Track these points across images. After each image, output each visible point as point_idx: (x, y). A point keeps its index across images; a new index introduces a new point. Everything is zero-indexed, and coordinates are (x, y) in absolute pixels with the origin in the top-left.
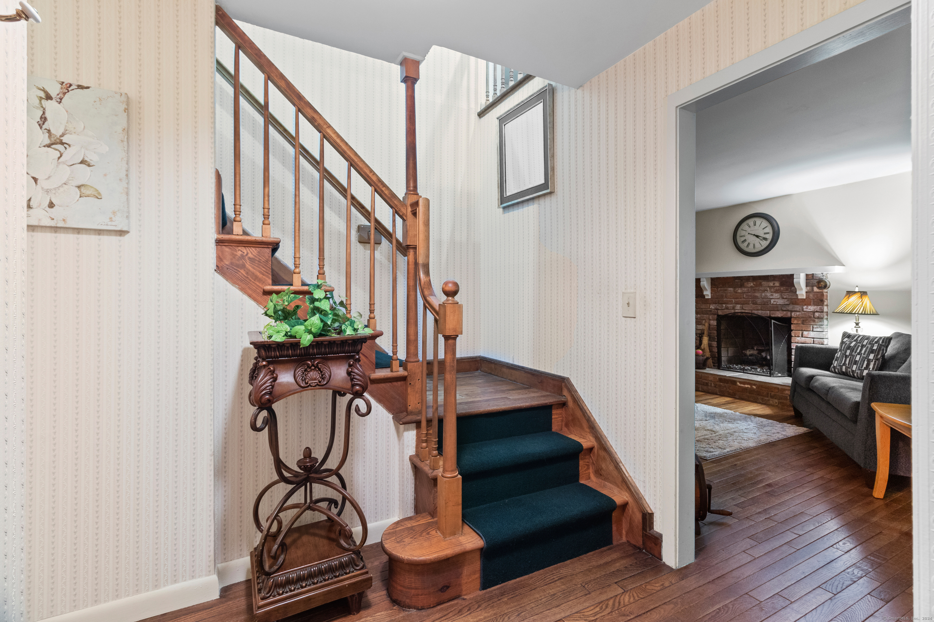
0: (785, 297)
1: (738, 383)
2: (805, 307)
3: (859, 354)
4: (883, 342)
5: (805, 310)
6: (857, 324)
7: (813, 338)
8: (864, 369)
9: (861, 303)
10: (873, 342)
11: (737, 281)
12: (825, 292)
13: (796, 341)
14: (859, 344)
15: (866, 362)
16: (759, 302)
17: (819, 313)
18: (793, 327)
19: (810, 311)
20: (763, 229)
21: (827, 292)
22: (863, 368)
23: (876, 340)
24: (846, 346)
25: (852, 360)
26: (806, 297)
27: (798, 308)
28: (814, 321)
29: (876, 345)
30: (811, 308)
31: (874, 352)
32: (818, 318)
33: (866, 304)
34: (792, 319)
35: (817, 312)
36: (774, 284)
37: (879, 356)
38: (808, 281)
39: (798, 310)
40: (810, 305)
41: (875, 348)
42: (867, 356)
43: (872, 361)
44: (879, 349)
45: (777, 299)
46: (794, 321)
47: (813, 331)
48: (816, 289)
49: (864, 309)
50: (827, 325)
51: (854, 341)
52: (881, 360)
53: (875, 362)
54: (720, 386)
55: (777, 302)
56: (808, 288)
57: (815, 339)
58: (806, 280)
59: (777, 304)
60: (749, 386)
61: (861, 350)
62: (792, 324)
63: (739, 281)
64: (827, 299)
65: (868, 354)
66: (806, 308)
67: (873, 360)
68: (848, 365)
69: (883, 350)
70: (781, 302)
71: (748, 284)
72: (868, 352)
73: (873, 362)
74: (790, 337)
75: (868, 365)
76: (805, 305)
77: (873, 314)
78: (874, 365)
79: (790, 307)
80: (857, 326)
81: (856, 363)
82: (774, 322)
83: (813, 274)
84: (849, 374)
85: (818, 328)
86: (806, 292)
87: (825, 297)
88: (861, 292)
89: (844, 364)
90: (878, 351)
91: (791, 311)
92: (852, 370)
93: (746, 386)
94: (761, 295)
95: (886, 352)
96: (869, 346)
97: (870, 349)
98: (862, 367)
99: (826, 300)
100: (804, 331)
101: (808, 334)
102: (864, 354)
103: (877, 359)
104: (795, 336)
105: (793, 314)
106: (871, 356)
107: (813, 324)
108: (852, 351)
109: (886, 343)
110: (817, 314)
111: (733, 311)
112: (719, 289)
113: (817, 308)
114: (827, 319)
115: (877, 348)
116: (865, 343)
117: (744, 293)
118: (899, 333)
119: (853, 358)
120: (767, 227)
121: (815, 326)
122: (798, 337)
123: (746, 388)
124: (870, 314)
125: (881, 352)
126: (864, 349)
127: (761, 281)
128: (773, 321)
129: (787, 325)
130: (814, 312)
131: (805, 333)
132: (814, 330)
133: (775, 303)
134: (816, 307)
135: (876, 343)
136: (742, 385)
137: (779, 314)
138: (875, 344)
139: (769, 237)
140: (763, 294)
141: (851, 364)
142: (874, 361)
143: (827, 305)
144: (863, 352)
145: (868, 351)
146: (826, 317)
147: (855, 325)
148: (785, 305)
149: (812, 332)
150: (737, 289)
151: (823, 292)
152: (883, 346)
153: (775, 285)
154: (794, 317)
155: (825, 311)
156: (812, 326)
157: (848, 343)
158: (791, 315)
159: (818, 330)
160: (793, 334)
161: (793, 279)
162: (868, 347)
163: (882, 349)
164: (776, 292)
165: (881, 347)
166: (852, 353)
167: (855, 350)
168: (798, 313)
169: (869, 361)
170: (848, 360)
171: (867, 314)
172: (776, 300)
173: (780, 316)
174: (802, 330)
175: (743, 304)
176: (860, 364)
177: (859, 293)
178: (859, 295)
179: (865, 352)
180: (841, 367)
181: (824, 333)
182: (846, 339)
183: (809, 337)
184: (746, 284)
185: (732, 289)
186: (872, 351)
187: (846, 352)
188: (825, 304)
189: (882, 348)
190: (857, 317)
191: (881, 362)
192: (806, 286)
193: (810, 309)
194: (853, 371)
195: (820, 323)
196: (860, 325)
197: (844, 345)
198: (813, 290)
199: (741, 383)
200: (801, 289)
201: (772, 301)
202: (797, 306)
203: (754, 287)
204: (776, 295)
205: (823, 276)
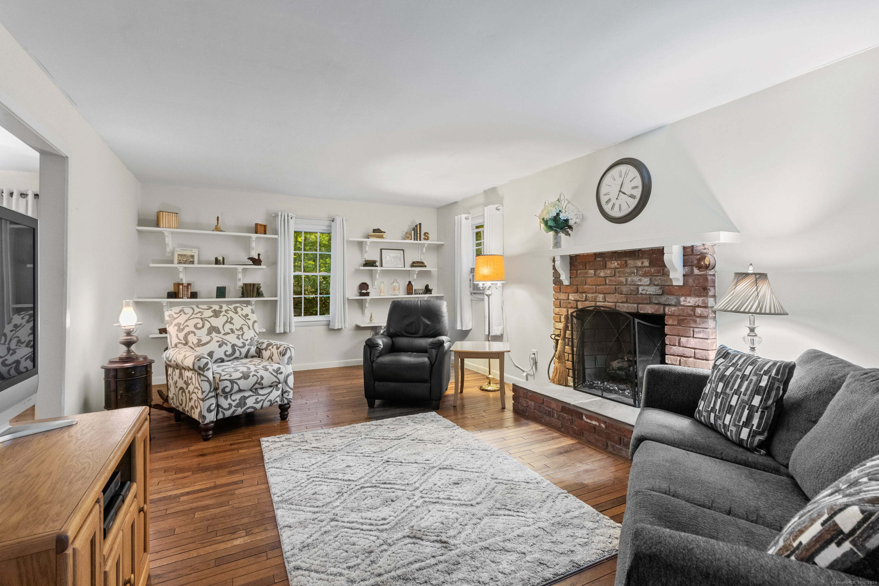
0: (656, 283)
1: (584, 417)
2: (682, 299)
3: (736, 392)
4: (777, 373)
5: (682, 303)
6: (752, 330)
7: (694, 349)
8: (742, 427)
9: (756, 293)
10: (760, 371)
11: (598, 259)
12: (711, 275)
13: (672, 351)
14: (738, 373)
15: (746, 412)
16: (624, 290)
17: (702, 309)
18: (667, 329)
19: (689, 304)
20: (631, 181)
21: (714, 275)
22: (741, 424)
23: (766, 368)
24: (719, 374)
25: (725, 404)
26: (684, 283)
27: (672, 300)
28: (695, 322)
29: (765, 378)
30: (691, 301)
31: (762, 392)
32: (700, 317)
33: (764, 295)
34: (666, 317)
35: (698, 306)
36: (642, 263)
37: (770, 402)
38: (686, 257)
39: (673, 303)
40: (689, 295)
41: (763, 384)
42: (749, 399)
43: (757, 412)
44: (770, 387)
45: (647, 285)
46: (669, 321)
47: (693, 337)
48: (696, 271)
49: (759, 303)
50: (715, 328)
51: (731, 366)
52: (774, 409)
53: (763, 412)
54: (564, 418)
55: (647, 291)
56: (687, 269)
57: (696, 351)
58: (684, 256)
59: (646, 294)
60: (597, 423)
61: (740, 386)
62: (666, 325)
63: (601, 259)
64: (714, 286)
65: (750, 395)
66: (684, 301)
67: (758, 408)
68: (719, 413)
69: (778, 388)
70: (652, 290)
71: (611, 263)
72: (752, 391)
73: (759, 413)
74: (664, 345)
75: (750, 418)
76: (682, 295)
77: (775, 314)
78: (761, 418)
79: (663, 299)
80: (752, 334)
81: (730, 409)
82: (638, 322)
83: (693, 246)
84: (719, 429)
85: (700, 332)
86: (684, 276)
87: (710, 283)
88: (755, 274)
89: (713, 409)
90: (768, 392)
91: (665, 305)
92: (723, 423)
93: (594, 423)
94: (626, 280)
95: (784, 393)
96: (754, 378)
97: (755, 384)
98: (739, 422)
99: (711, 289)
100: (682, 336)
101: (687, 341)
102: (745, 394)
103: (766, 408)
104: (670, 345)
105: (667, 309)
106: (756, 401)
107: (694, 326)
108: (726, 386)
109: (783, 374)
110: (699, 311)
111: (593, 304)
112: (579, 271)
113: (699, 300)
114: (715, 318)
115: (767, 385)
116: (747, 373)
117: (607, 277)
118: (815, 351)
119: (727, 399)
120: (635, 178)
121: (696, 330)
122: (675, 345)
123: (594, 427)
124: (770, 314)
125: (773, 393)
126: (746, 383)
127: (627, 259)
128: (637, 320)
129: (659, 326)
130: (694, 307)
131: (683, 340)
132: (695, 336)
133: (644, 292)
134: (697, 299)
135: (766, 373)
136: (589, 421)
137: (649, 309)
138: (764, 376)
139: (638, 193)
140: (629, 279)
141: (723, 411)
142: (760, 410)
143: (714, 296)
144: (743, 389)
145: (751, 388)
146: (712, 315)
147: (748, 331)
148: (656, 295)
149: (692, 339)
150: (599, 272)
151: (706, 275)
152: (778, 380)
153: (644, 264)
154: (668, 315)
155: (710, 305)
156: (692, 329)
157: (722, 368)
158: (664, 310)
159: (701, 335)
160: (667, 342)
161: (663, 254)
162: (751, 380)
163: (776, 386)
164: (645, 275)
165: (774, 384)
166: (726, 389)
167: (731, 384)
168: (673, 309)
169: (752, 410)
170: (719, 401)
171: (765, 314)
172: (646, 288)
173: (650, 312)
174: (678, 336)
175: (606, 294)
176: (737, 413)
177: (754, 276)
178: (752, 279)
179: (747, 389)
180: (709, 413)
181: (709, 341)
182: (722, 360)
183: (688, 346)
184: (608, 263)
185: (592, 272)
186: (758, 390)
187: (717, 386)
188: (711, 293)
189: (777, 384)
190: (752, 318)
191: (773, 413)
192: (684, 266)
193: (689, 302)
194: (724, 425)
195: (703, 326)
196: (756, 331)
197: (716, 371)
198: (692, 271)
199: (588, 417)
200: (676, 270)
201: (640, 289)
202: (671, 297)
203: (617, 268)
204: (646, 281)
205: (705, 249)
